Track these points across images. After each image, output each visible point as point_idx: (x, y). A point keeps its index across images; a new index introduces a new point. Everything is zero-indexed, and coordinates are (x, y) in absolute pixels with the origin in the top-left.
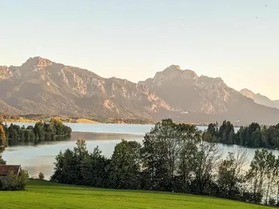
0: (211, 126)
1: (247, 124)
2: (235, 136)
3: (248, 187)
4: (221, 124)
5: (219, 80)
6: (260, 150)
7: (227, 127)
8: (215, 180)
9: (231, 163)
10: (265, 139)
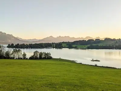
0: (9, 45)
1: (17, 44)
2: (14, 46)
3: (12, 56)
4: (11, 44)
5: (12, 35)
6: (14, 49)
7: (12, 44)
8: (4, 56)
9: (8, 52)
10: (20, 46)
